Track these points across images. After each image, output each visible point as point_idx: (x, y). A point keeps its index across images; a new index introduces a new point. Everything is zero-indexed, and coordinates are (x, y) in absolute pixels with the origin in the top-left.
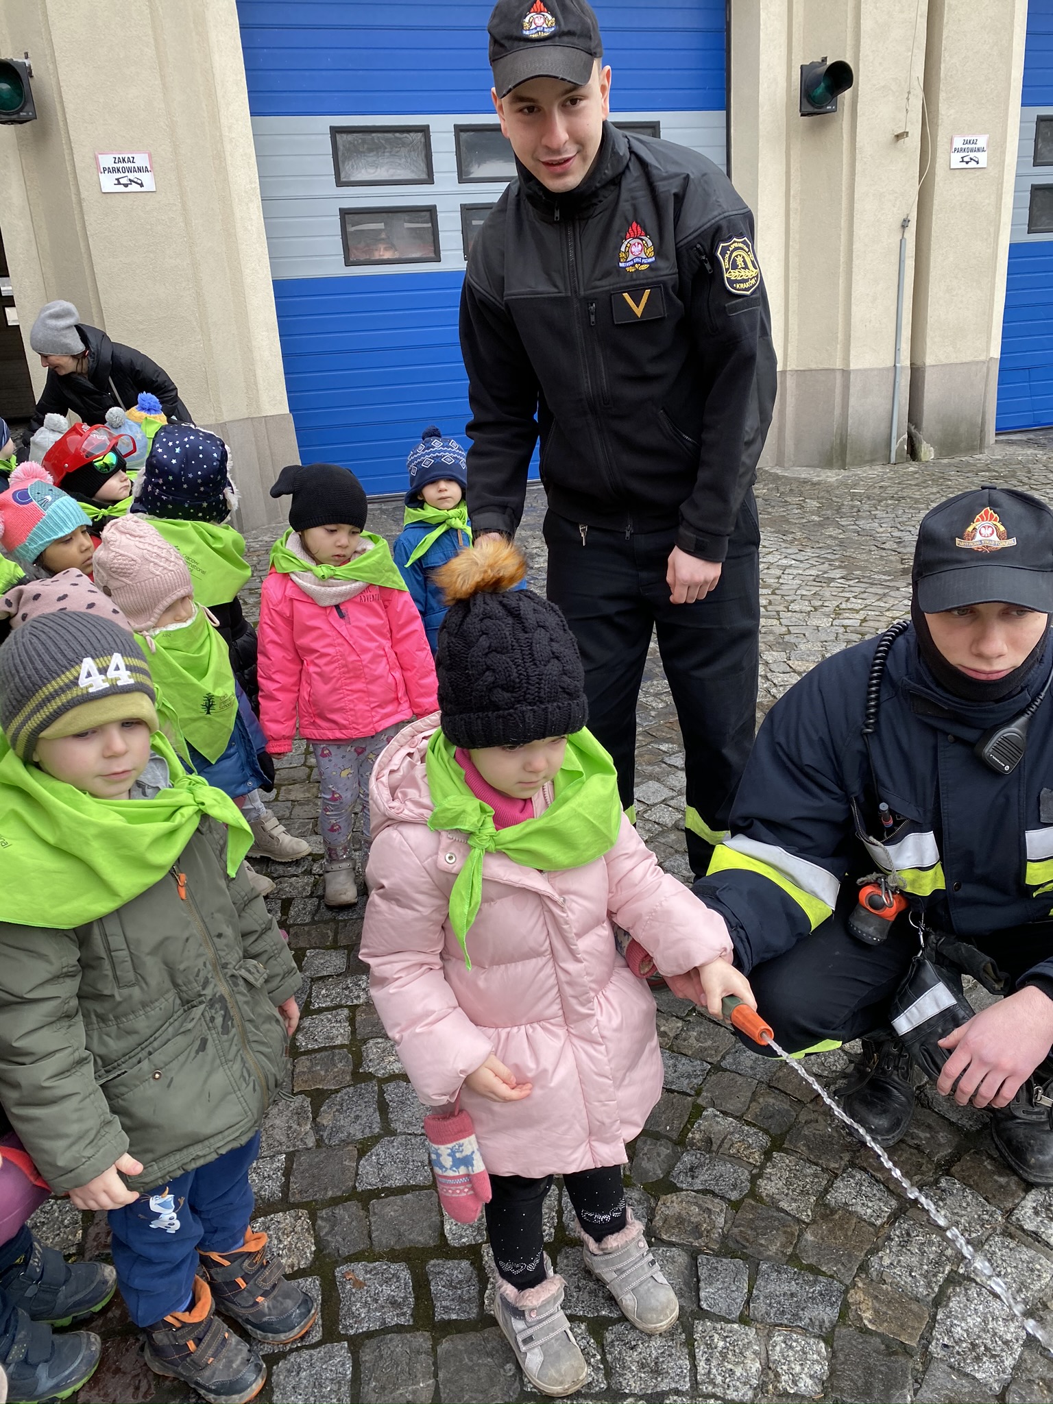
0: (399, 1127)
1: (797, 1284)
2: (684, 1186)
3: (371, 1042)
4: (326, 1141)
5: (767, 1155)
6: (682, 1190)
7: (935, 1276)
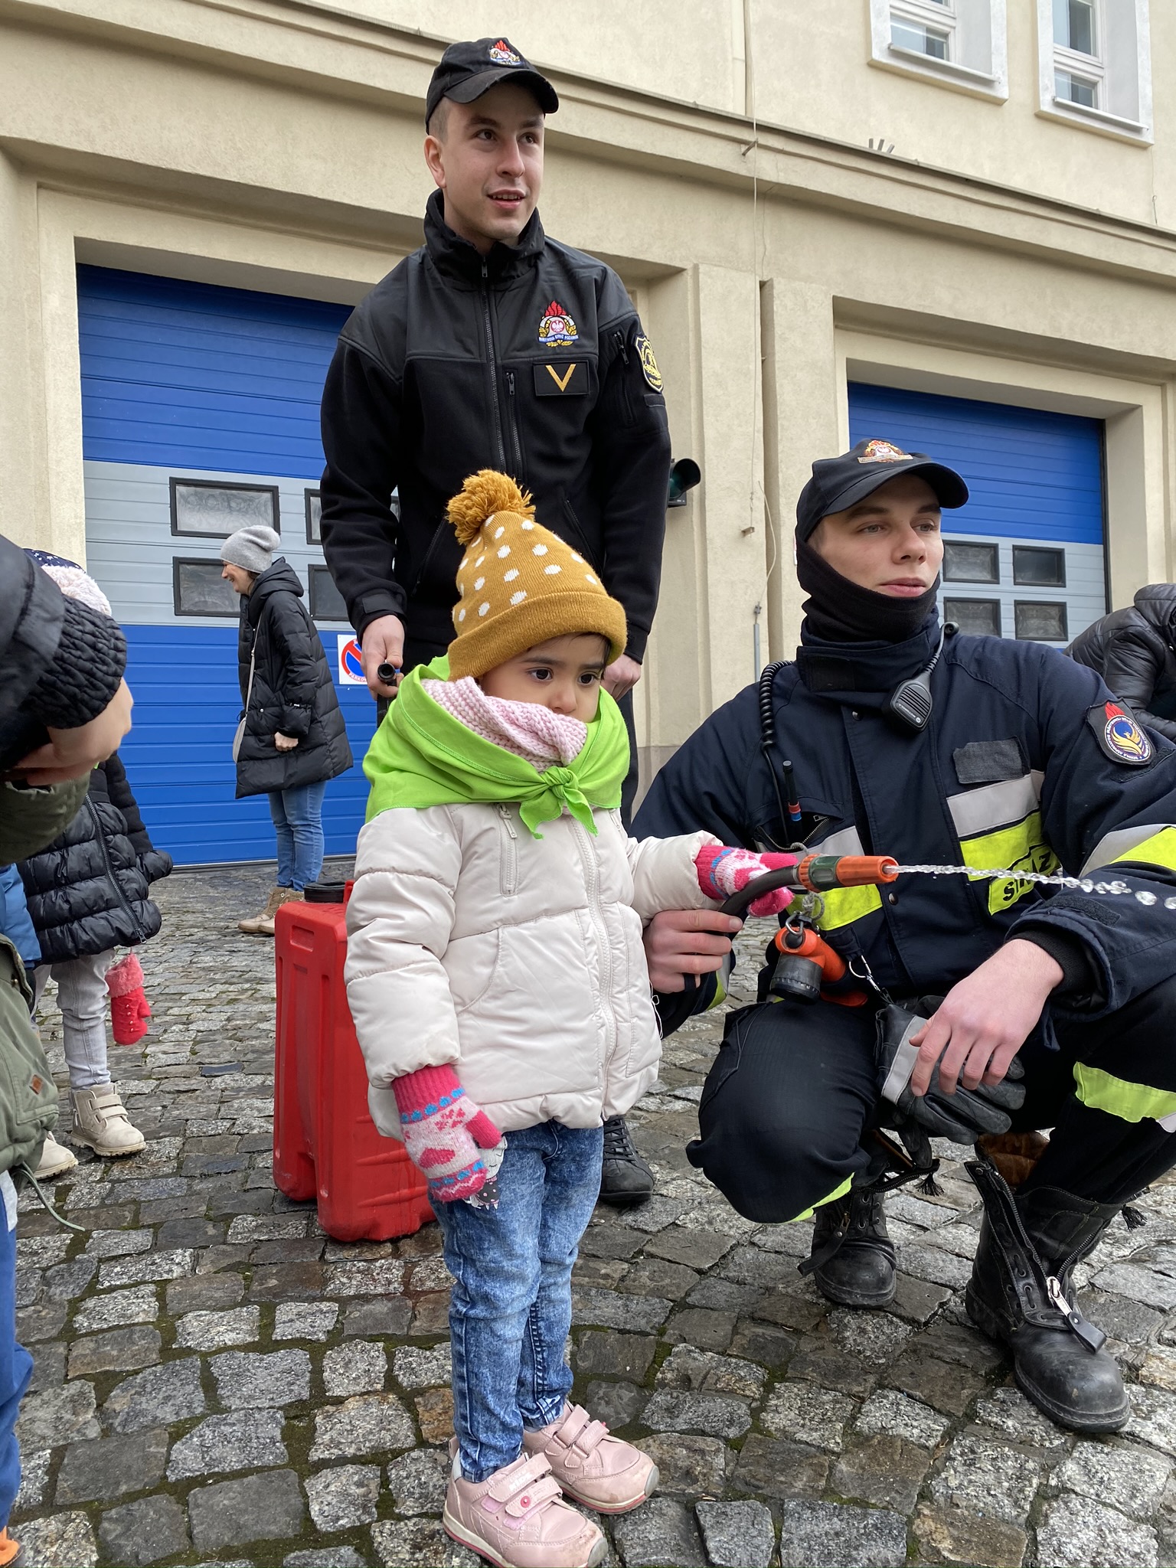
0: (235, 1403)
1: (841, 1520)
2: (662, 1427)
3: (191, 1314)
4: (119, 1429)
5: (768, 1387)
6: (659, 1432)
7: (1021, 1491)
